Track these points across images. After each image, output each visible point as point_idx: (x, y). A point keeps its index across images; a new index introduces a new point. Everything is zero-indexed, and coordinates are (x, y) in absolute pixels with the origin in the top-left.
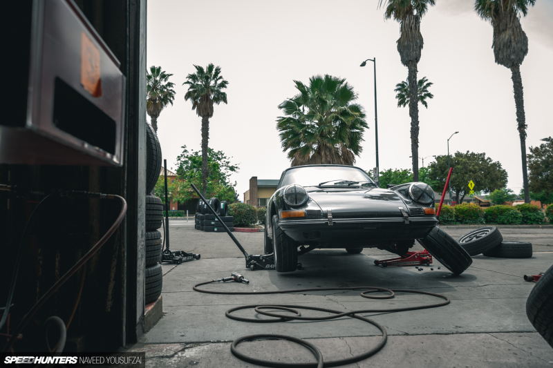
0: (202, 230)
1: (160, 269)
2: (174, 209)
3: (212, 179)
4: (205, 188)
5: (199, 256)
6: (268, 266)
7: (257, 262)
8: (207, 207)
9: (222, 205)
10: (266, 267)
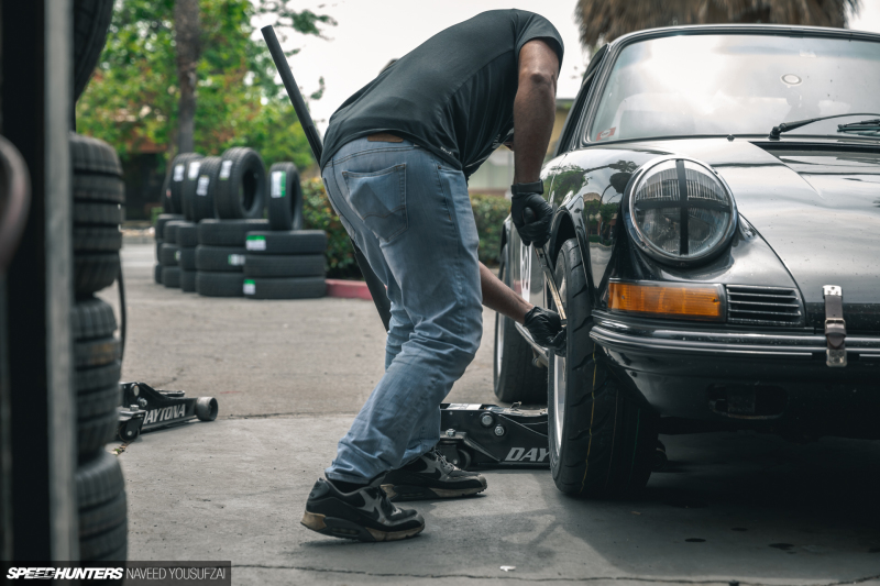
0: (189, 288)
1: (118, 473)
3: (219, 67)
4: (187, 106)
5: (213, 403)
6: (515, 454)
7: (468, 436)
8: (209, 188)
9: (277, 180)
10: (509, 458)
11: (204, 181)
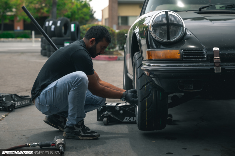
2: (19, 28)
6: (127, 119)
7: (112, 114)
8: (55, 28)
9: (73, 27)
10: (125, 120)
11: (53, 27)
